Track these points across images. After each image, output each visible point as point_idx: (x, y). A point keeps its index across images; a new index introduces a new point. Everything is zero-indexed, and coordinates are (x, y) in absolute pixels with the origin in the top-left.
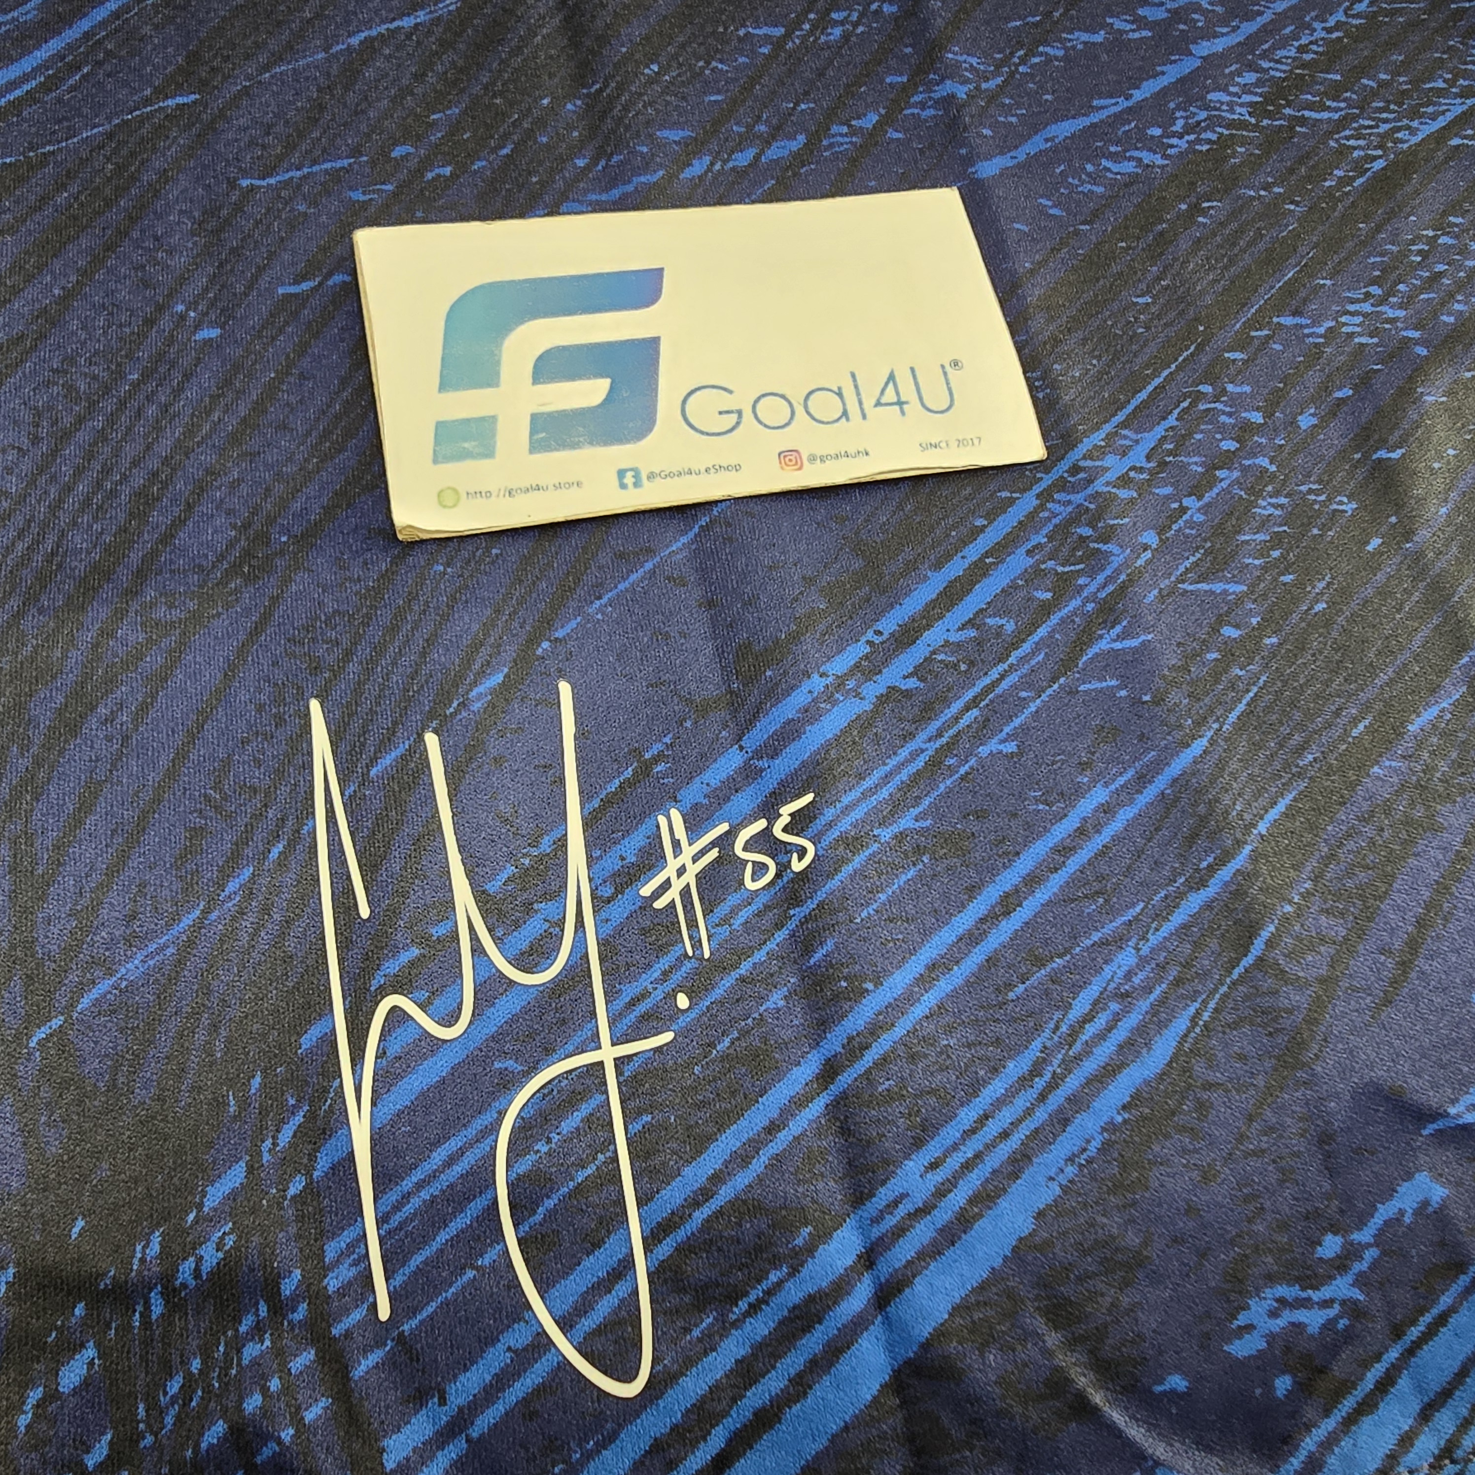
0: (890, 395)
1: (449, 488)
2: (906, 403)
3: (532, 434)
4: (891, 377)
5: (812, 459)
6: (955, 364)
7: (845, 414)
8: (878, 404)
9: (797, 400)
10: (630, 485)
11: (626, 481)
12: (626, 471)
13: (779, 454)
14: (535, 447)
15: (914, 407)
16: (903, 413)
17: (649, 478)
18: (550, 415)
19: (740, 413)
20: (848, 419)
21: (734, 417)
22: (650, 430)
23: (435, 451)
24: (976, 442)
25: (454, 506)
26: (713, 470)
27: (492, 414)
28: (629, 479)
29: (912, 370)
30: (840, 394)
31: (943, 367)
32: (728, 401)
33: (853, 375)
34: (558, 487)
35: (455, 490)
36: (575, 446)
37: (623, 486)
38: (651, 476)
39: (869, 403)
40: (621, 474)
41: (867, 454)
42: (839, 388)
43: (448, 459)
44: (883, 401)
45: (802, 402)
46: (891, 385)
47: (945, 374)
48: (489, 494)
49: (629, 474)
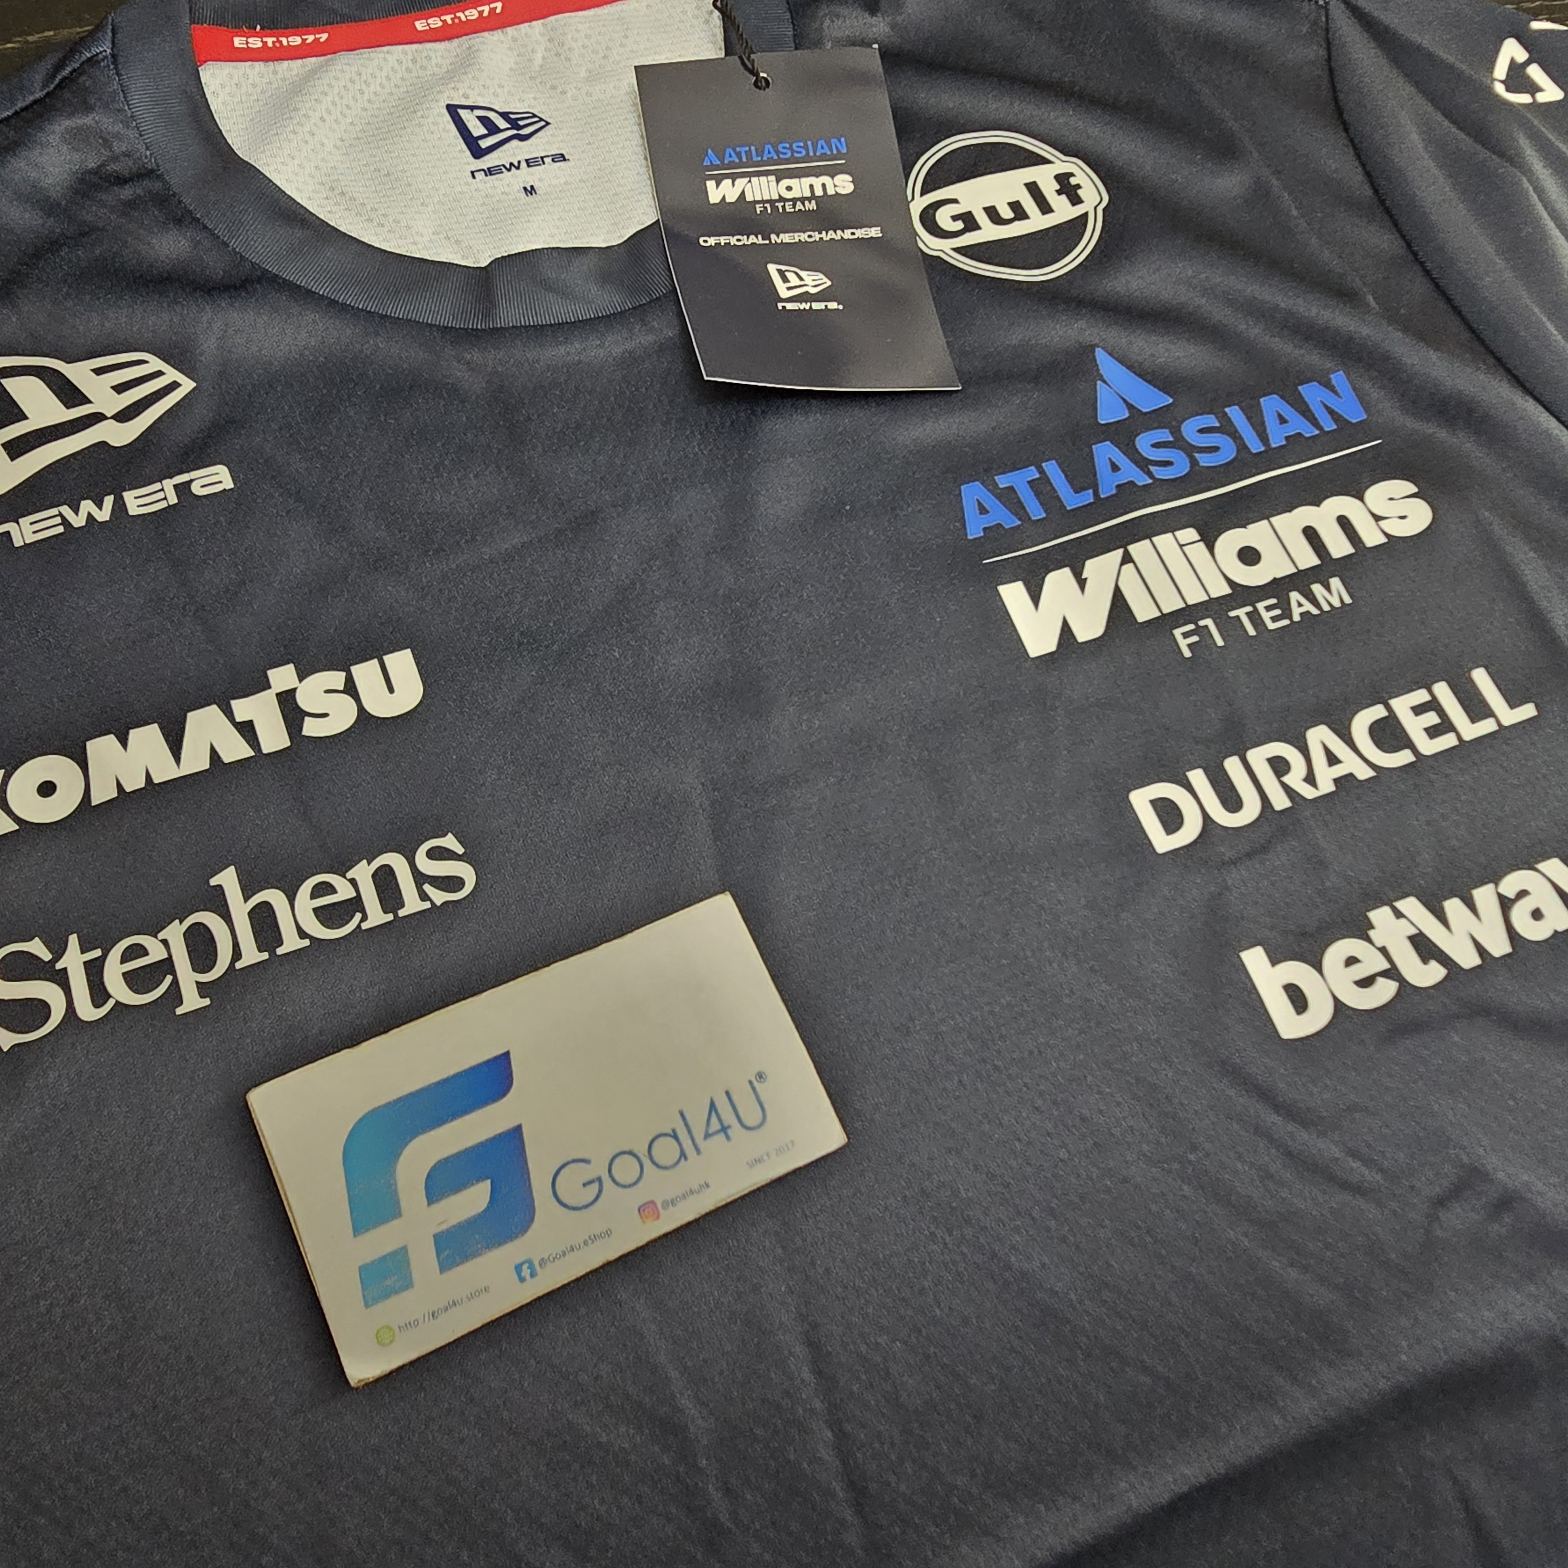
0: (715, 1125)
1: (383, 1327)
2: (729, 1127)
3: (438, 1255)
4: (713, 1106)
5: (666, 1204)
6: (760, 1076)
7: (683, 1155)
8: (707, 1136)
9: (642, 1150)
10: (528, 1277)
11: (523, 1274)
12: (522, 1264)
13: (639, 1210)
14: (445, 1266)
15: (736, 1130)
16: (728, 1138)
17: (540, 1265)
18: (448, 1231)
19: (599, 1180)
20: (686, 1159)
21: (596, 1186)
22: (532, 1219)
23: (364, 1296)
24: (790, 1146)
25: (391, 1342)
26: (590, 1242)
27: (401, 1245)
28: (526, 1272)
29: (727, 1093)
30: (675, 1137)
31: (750, 1082)
32: (588, 1172)
33: (682, 1114)
34: (471, 1297)
35: (389, 1328)
36: (475, 1254)
37: (522, 1280)
38: (542, 1263)
39: (699, 1135)
40: (518, 1268)
41: (708, 1186)
42: (674, 1131)
43: (376, 1301)
44: (710, 1132)
45: (646, 1154)
46: (713, 1113)
47: (754, 1089)
48: (416, 1323)
49: (525, 1267)
